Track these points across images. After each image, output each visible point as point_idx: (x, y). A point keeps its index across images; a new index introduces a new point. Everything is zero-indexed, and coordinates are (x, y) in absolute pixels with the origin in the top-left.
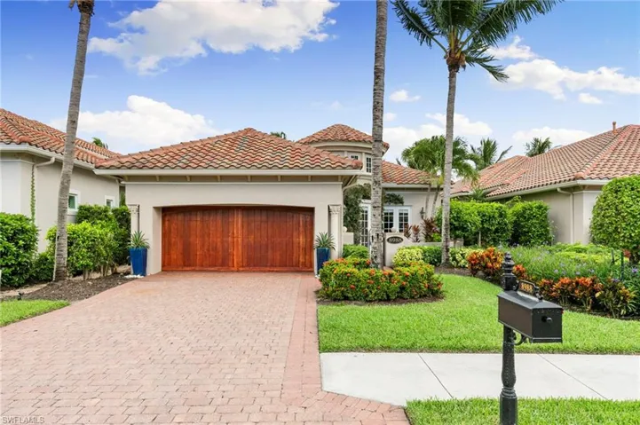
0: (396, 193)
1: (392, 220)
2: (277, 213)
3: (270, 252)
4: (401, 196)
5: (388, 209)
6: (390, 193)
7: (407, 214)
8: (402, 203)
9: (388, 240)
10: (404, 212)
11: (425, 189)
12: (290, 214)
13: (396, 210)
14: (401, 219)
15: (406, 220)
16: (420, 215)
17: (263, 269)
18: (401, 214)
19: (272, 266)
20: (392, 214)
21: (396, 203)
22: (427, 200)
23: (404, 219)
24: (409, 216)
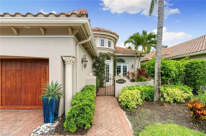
0: (122, 58)
1: (120, 69)
2: (29, 64)
3: (23, 94)
4: (124, 59)
5: (118, 64)
6: (120, 58)
7: (126, 67)
8: (124, 62)
9: (117, 81)
10: (125, 66)
11: (134, 56)
12: (39, 65)
13: (122, 65)
14: (124, 69)
15: (126, 69)
16: (132, 67)
17: (17, 107)
18: (124, 67)
19: (25, 104)
20: (120, 66)
21: (122, 62)
22: (135, 60)
23: (125, 68)
24: (127, 67)
